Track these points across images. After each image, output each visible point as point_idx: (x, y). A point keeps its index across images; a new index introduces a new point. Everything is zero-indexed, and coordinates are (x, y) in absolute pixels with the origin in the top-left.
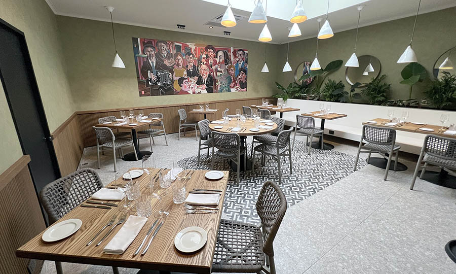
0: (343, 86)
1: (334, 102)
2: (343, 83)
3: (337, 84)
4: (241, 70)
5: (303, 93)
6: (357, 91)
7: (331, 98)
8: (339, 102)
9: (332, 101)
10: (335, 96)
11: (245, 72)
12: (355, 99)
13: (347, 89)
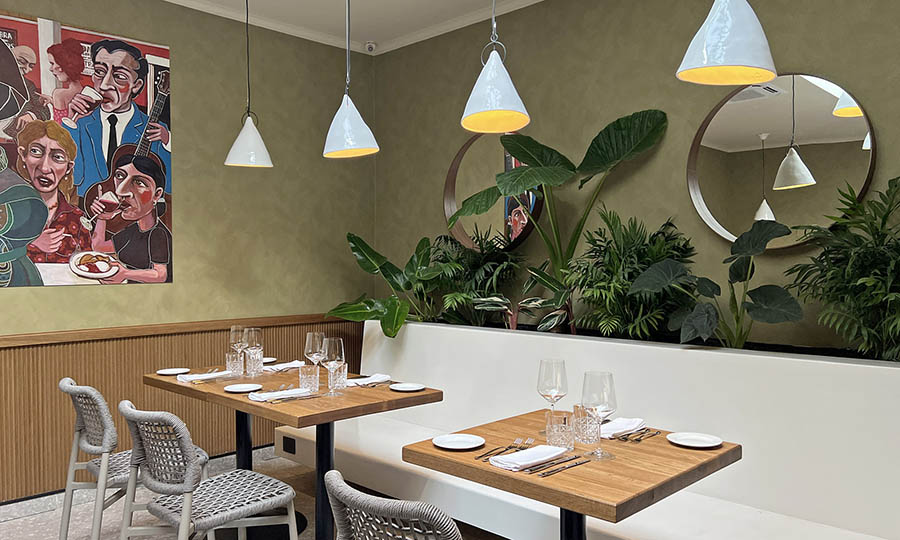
0: (686, 251)
1: (644, 338)
2: (685, 232)
3: (653, 240)
4: (121, 155)
5: (483, 289)
6: (765, 273)
7: (627, 321)
8: (672, 338)
9: (635, 338)
10: (648, 307)
11: (155, 168)
12: (758, 323)
13: (710, 264)
